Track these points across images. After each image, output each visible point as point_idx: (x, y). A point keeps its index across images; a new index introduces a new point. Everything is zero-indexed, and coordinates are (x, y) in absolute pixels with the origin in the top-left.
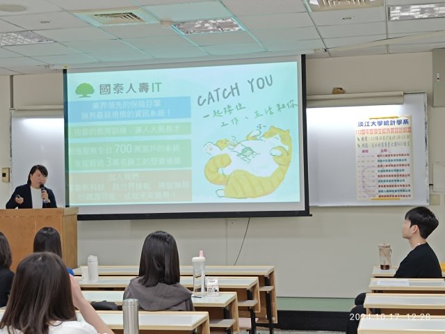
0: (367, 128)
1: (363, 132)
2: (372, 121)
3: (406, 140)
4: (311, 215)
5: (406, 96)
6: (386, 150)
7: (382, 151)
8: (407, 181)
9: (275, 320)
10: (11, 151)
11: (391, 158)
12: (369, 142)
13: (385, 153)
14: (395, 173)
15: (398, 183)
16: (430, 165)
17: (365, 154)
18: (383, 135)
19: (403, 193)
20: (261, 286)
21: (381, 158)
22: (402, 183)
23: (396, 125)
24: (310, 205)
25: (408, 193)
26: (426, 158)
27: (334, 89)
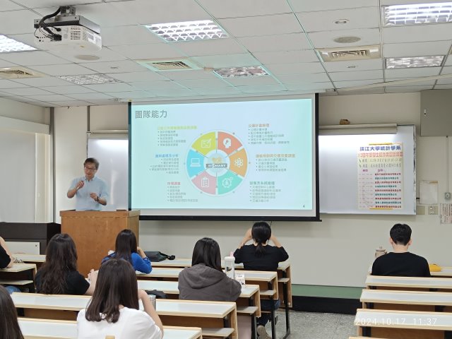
0: (368, 152)
1: (364, 155)
2: (371, 146)
3: (399, 162)
4: (321, 221)
5: (399, 128)
6: (382, 170)
7: (379, 171)
8: (399, 195)
9: (290, 304)
11: (386, 176)
12: (369, 163)
13: (381, 172)
15: (391, 197)
17: (365, 173)
18: (379, 158)
19: (395, 205)
21: (378, 176)
22: (394, 197)
23: (391, 150)
24: (320, 212)
25: (399, 205)
26: (414, 177)
27: (341, 120)
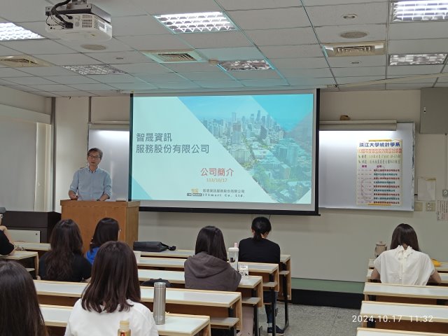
0: (367, 148)
1: (363, 151)
2: (371, 142)
3: (398, 159)
4: (320, 215)
5: (399, 125)
6: (381, 166)
7: (378, 167)
8: (397, 191)
11: (385, 172)
12: (368, 159)
13: (380, 168)
14: (387, 184)
15: (389, 193)
16: (416, 179)
18: (379, 154)
19: (393, 201)
21: (377, 172)
22: (393, 193)
23: (390, 147)
24: (319, 206)
25: (397, 201)
26: (413, 173)
27: (342, 116)
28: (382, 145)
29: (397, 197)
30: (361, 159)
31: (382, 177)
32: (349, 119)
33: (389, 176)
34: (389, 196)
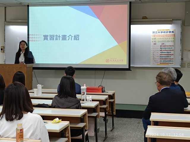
0: (156, 34)
1: (154, 36)
2: (158, 31)
3: (173, 40)
4: (131, 70)
5: (173, 21)
6: (164, 44)
7: (162, 44)
8: (172, 57)
9: (115, 113)
10: (5, 39)
11: (166, 47)
12: (157, 40)
13: (163, 45)
14: (167, 53)
15: (168, 58)
16: (182, 50)
17: (155, 45)
18: (163, 37)
19: (170, 62)
20: (109, 99)
21: (162, 47)
22: (170, 58)
23: (169, 33)
24: (131, 66)
25: (172, 62)
26: (181, 47)
27: (143, 17)
28: (164, 32)
29: (172, 60)
30: (153, 40)
31: (164, 49)
32: (147, 19)
33: (168, 49)
34: (168, 60)
